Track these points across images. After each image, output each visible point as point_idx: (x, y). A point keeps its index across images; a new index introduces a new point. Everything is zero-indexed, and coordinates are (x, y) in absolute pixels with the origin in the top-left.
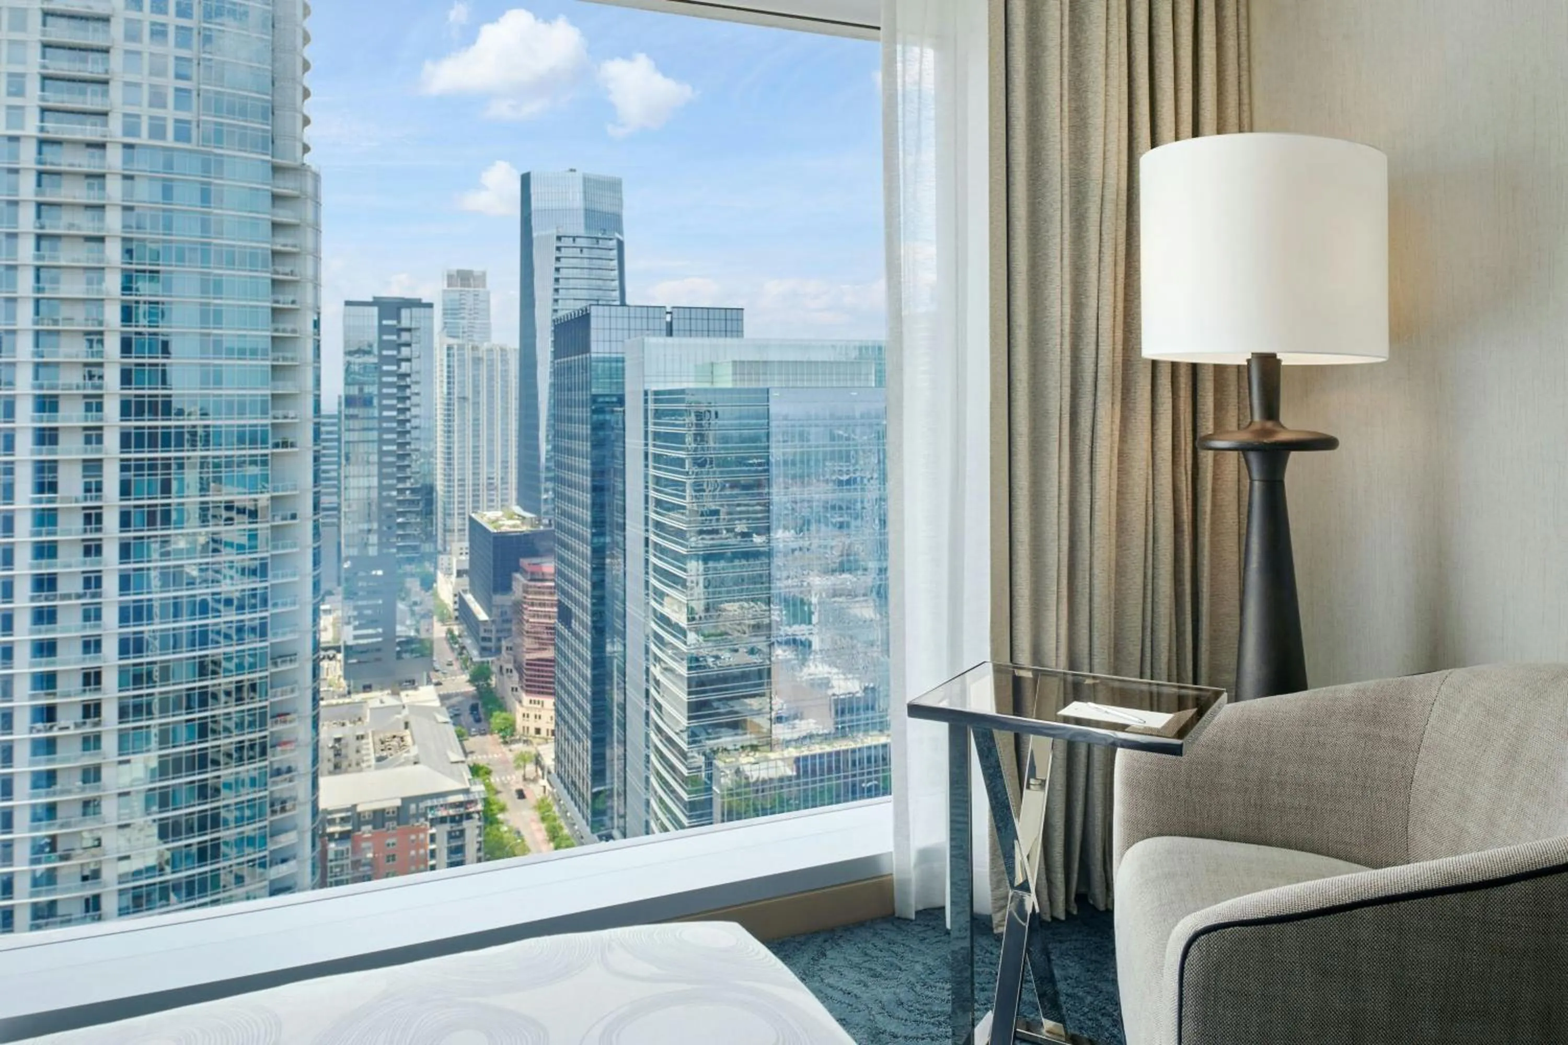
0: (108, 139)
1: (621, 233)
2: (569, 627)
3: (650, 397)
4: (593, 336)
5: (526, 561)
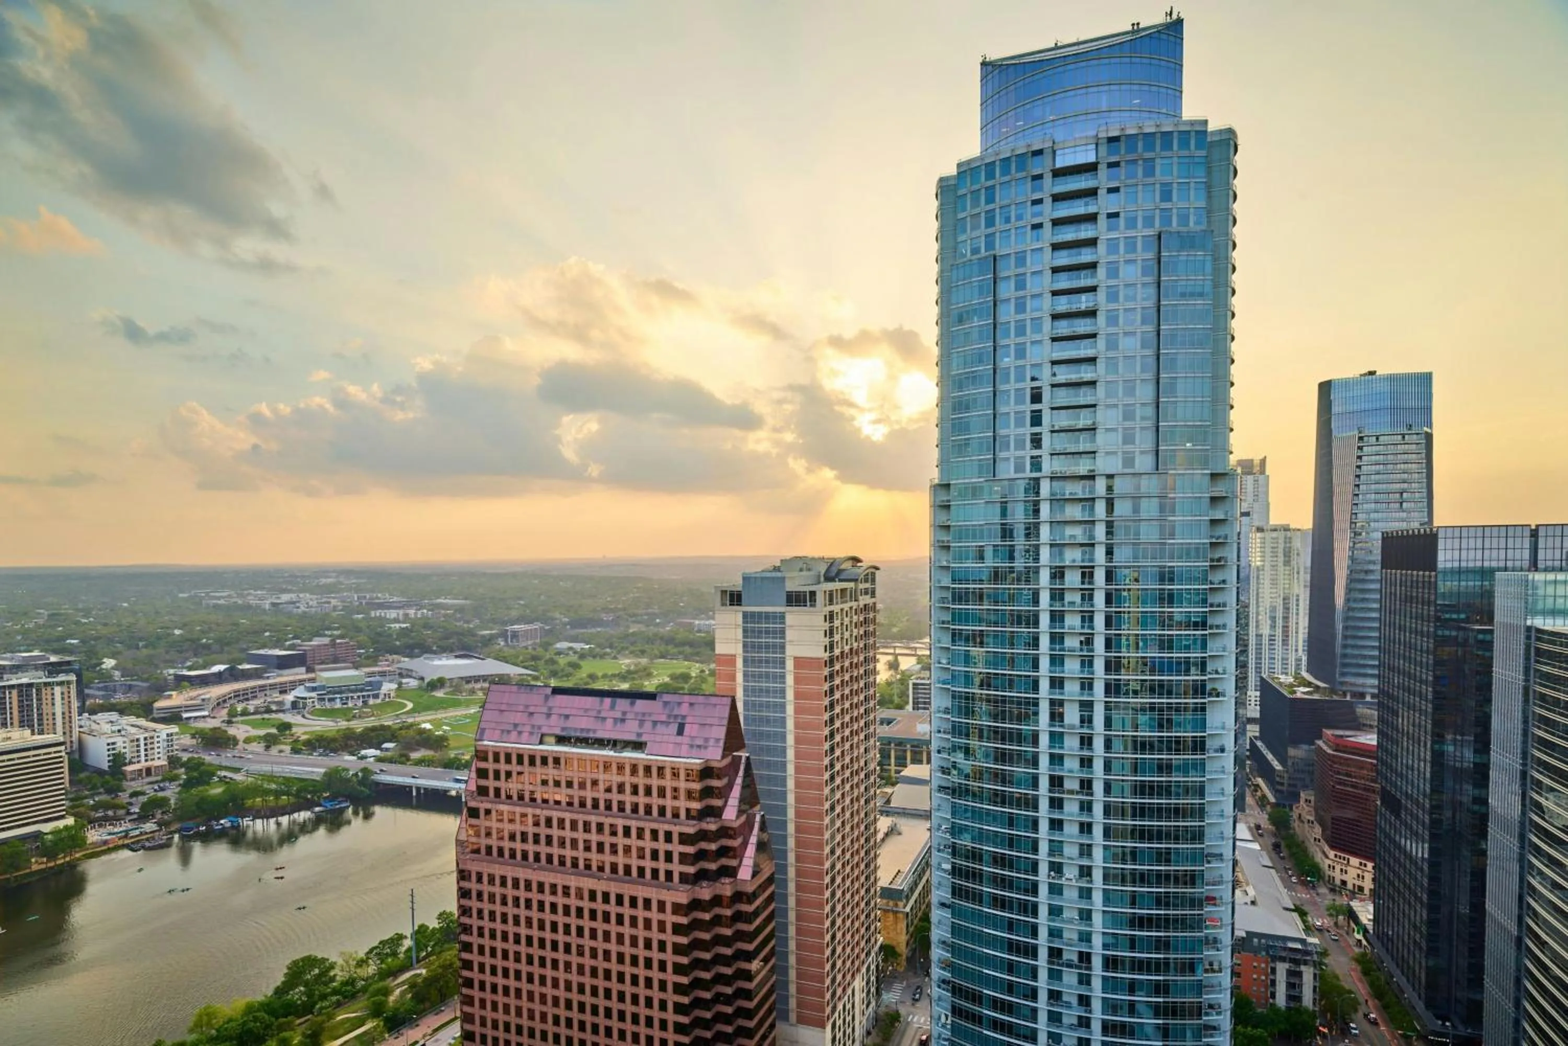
0: (1096, 473)
1: (1430, 426)
2: (1398, 816)
3: (1533, 634)
4: (1441, 556)
5: (1328, 732)
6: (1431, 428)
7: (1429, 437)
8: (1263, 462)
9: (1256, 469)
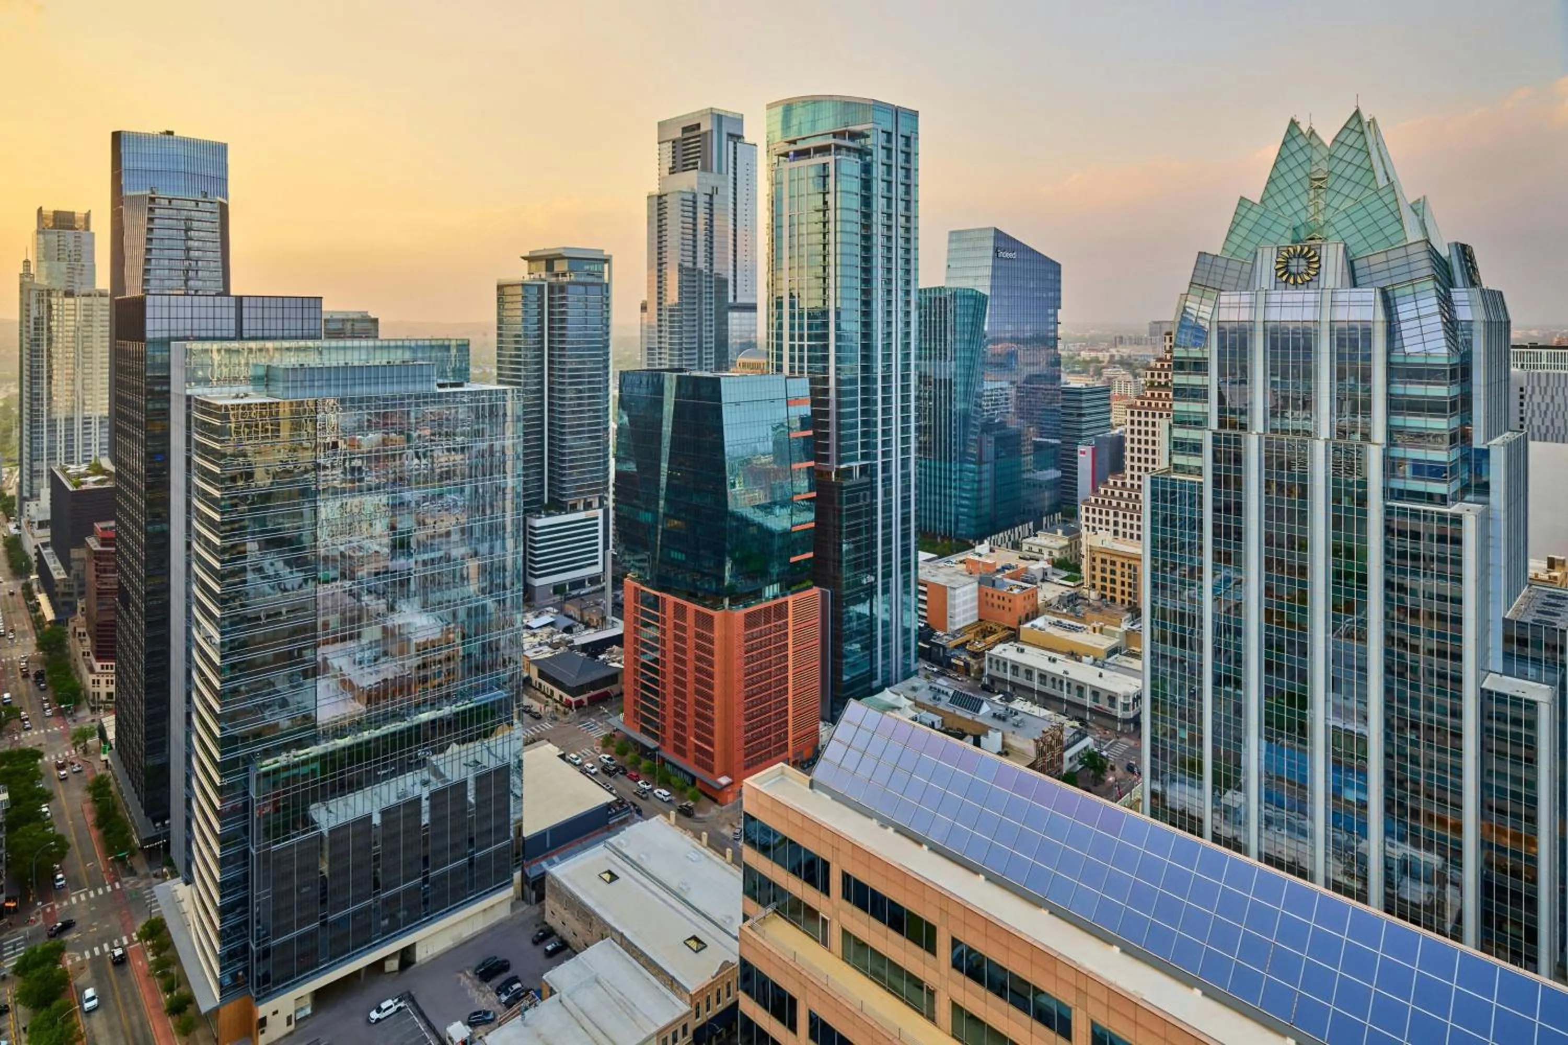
1: (226, 196)
2: (126, 608)
3: (193, 403)
4: (149, 325)
5: (98, 526)
6: (227, 198)
7: (224, 208)
8: (88, 216)
9: (80, 224)
